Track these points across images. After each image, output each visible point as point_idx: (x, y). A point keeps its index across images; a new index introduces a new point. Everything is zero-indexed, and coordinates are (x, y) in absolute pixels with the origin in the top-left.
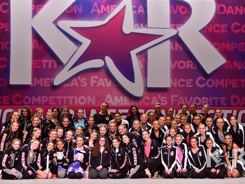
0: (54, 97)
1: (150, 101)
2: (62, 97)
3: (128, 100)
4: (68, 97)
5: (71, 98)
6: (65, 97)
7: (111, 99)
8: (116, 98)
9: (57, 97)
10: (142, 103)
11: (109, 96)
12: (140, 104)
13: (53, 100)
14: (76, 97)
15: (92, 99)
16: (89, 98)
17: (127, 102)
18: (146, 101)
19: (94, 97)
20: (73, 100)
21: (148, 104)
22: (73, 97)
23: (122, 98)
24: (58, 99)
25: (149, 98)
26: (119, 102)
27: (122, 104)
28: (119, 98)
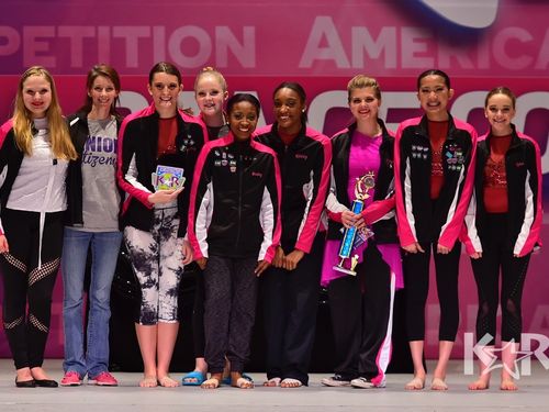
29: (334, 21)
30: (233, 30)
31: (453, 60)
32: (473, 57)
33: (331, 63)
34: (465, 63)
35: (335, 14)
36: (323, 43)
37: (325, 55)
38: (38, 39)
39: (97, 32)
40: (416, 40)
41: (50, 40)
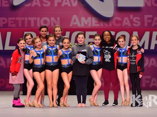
0: (14, 19)
1: (121, 22)
2: (23, 19)
3: (96, 22)
4: (30, 19)
5: (32, 19)
6: (26, 19)
7: (77, 20)
8: (83, 19)
9: (18, 19)
10: (113, 25)
11: (75, 17)
12: (110, 25)
13: (13, 22)
14: (38, 19)
16: (53, 19)
17: (96, 23)
18: (117, 22)
19: (58, 18)
20: (35, 22)
21: (119, 25)
22: (35, 18)
23: (89, 18)
24: (18, 21)
25: (119, 19)
26: (86, 23)
27: (90, 25)
28: (86, 19)
30: (55, 18)
31: (104, 24)
32: (108, 24)
33: (77, 25)
34: (106, 25)
35: (77, 15)
36: (75, 21)
37: (75, 23)
38: (12, 20)
39: (24, 19)
40: (95, 20)
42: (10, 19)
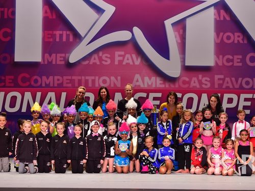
0: (70, 78)
1: (189, 83)
2: (80, 78)
3: (162, 82)
4: (87, 78)
5: (90, 78)
6: (83, 78)
7: (140, 80)
8: (146, 79)
9: (74, 78)
10: (179, 86)
11: (137, 76)
12: (177, 86)
14: (97, 78)
15: (117, 79)
16: (113, 78)
17: (160, 84)
18: (184, 82)
19: (119, 78)
20: (93, 81)
21: (186, 86)
22: (93, 78)
23: (153, 78)
24: (74, 80)
25: (187, 79)
26: (150, 84)
27: (154, 86)
28: (150, 79)
29: (140, 75)
30: (115, 77)
31: (169, 85)
32: (174, 84)
33: (139, 86)
34: (172, 86)
35: (140, 74)
36: (137, 81)
37: (138, 84)
38: (67, 80)
40: (160, 80)
41: (70, 80)
42: (65, 78)
